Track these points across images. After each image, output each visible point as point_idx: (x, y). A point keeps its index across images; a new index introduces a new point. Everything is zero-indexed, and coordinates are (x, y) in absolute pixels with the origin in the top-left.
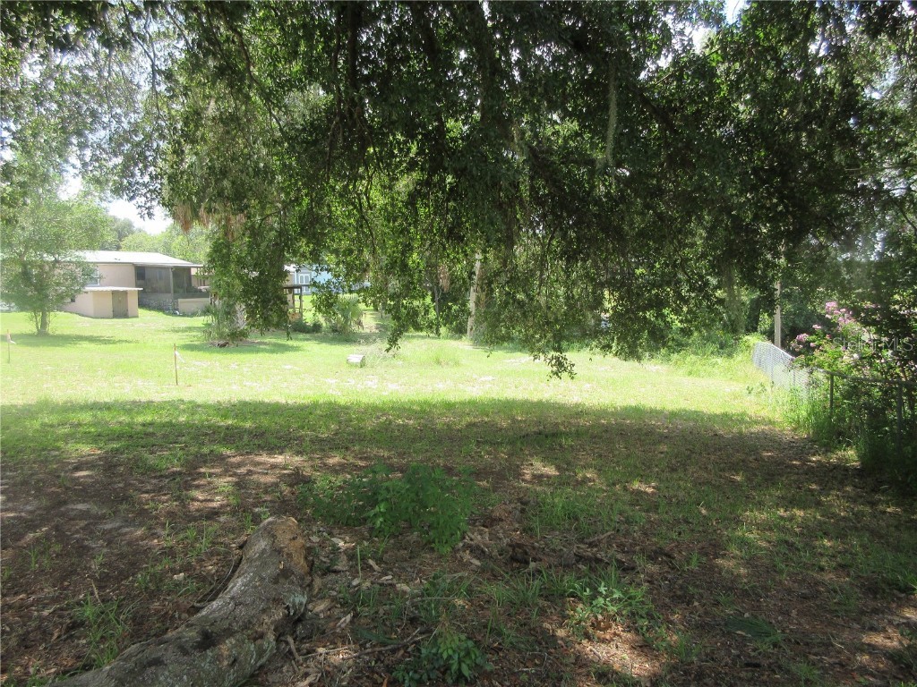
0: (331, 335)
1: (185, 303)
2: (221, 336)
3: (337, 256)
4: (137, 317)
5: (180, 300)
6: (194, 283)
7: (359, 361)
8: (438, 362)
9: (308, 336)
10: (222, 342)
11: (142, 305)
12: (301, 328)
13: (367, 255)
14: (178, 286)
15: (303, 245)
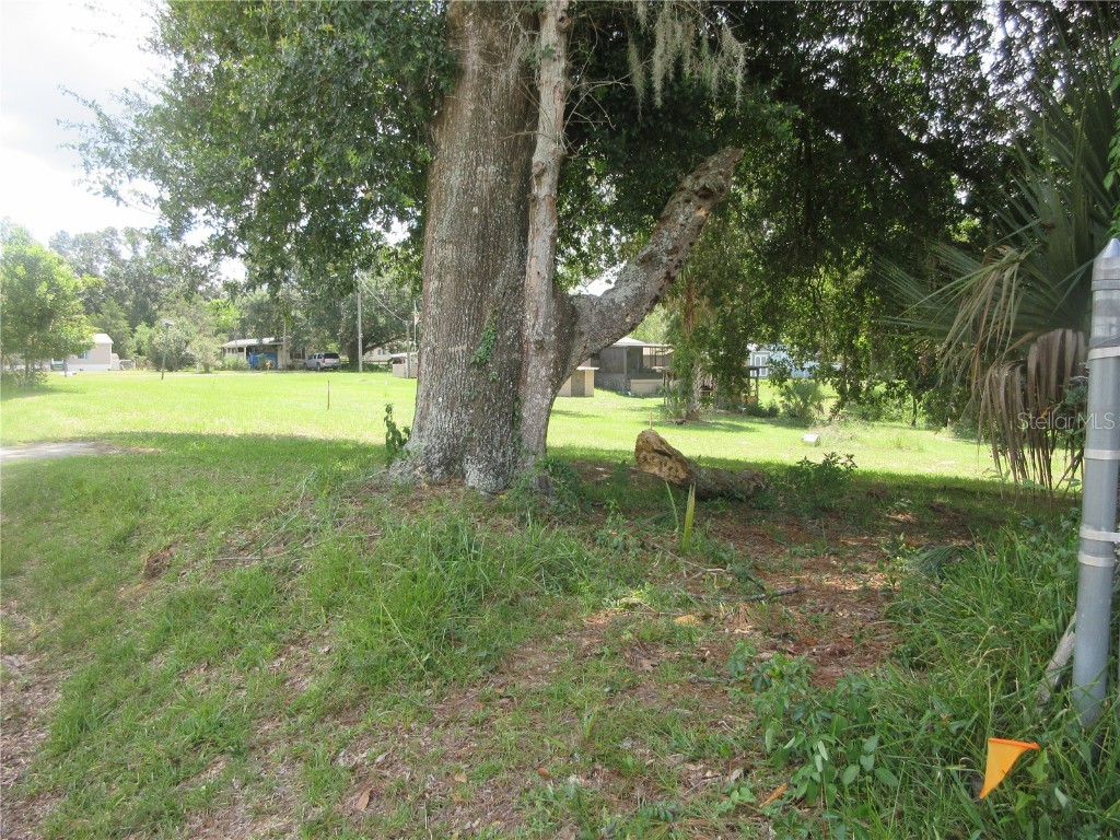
0: (788, 420)
1: (638, 384)
2: (678, 415)
3: (792, 338)
4: (592, 396)
5: (632, 381)
6: (646, 364)
7: (814, 440)
8: (899, 447)
9: (763, 420)
10: (679, 420)
11: (597, 385)
12: (756, 412)
13: (818, 337)
14: (631, 366)
15: (764, 330)
